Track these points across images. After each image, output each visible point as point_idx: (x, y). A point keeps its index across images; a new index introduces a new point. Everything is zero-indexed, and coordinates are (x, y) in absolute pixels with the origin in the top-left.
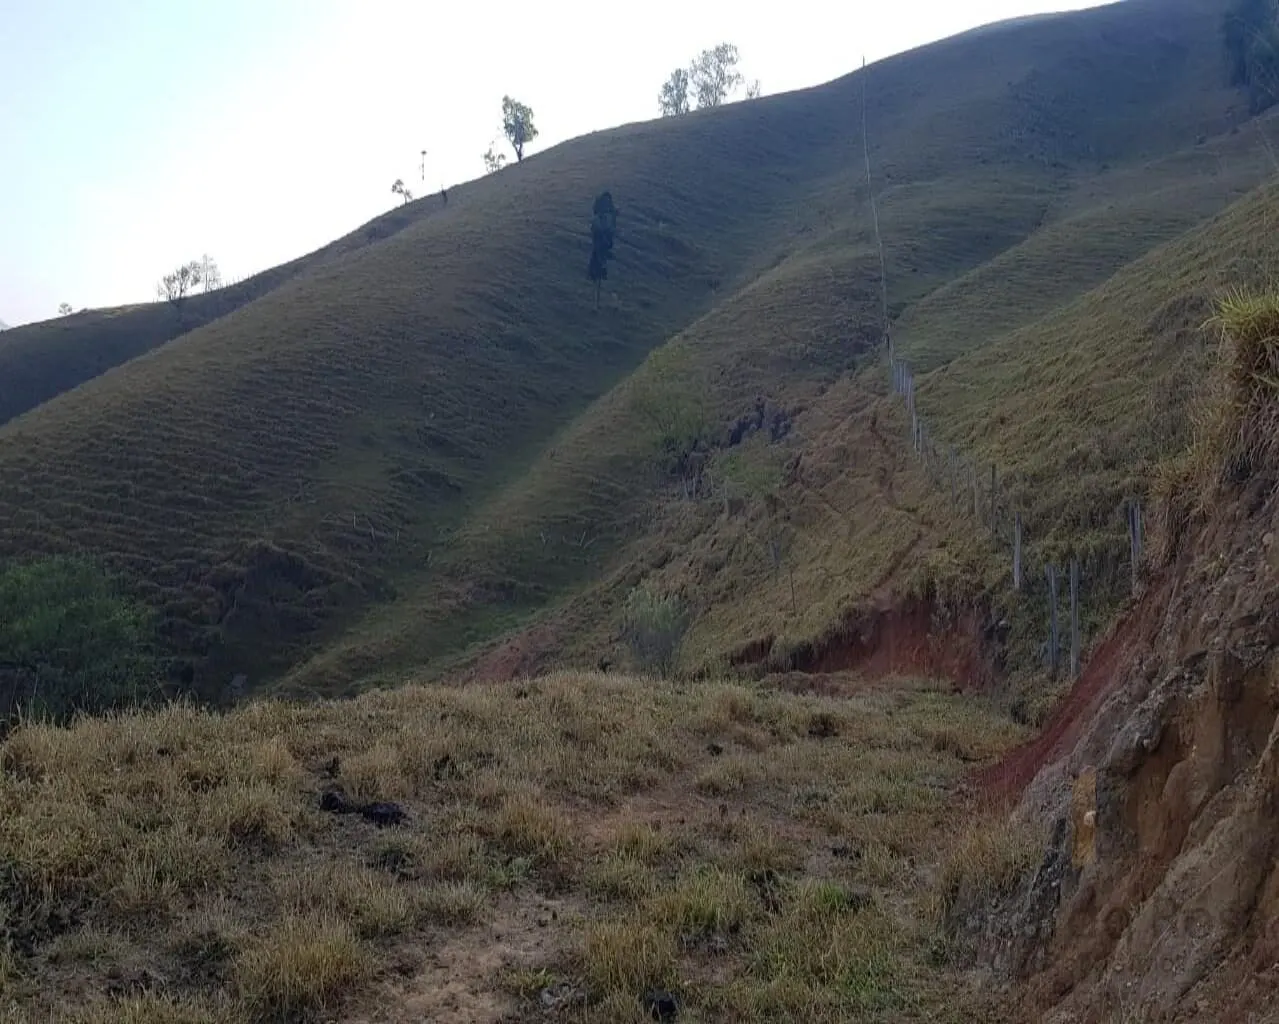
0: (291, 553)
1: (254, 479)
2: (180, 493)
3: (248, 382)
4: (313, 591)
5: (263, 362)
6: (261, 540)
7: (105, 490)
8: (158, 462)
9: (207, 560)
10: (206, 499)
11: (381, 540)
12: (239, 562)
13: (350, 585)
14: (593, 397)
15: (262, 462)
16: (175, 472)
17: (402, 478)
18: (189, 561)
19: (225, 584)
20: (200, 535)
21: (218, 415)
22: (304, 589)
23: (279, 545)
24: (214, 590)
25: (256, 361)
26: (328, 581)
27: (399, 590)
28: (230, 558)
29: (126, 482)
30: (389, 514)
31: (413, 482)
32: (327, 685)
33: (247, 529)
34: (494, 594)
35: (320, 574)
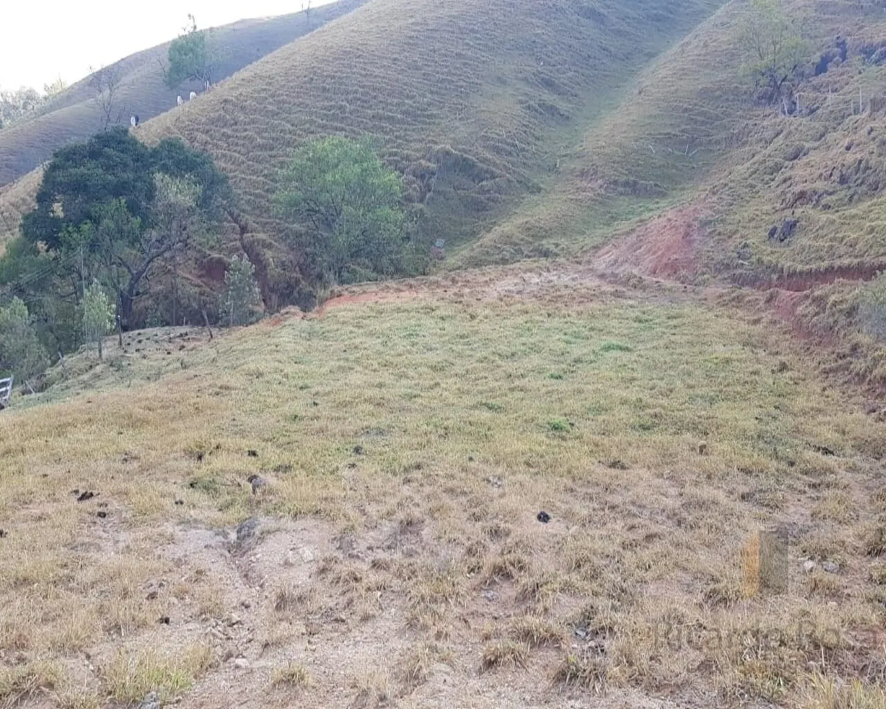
0: (465, 156)
1: (429, 104)
2: (381, 111)
3: (411, 37)
4: (484, 183)
5: (416, 24)
6: (443, 146)
7: (329, 108)
8: (361, 90)
9: (407, 158)
10: (399, 116)
11: (523, 150)
12: (429, 160)
13: (509, 181)
14: (651, 55)
15: (432, 92)
16: (375, 97)
17: (529, 108)
18: (396, 158)
19: (422, 175)
20: (399, 141)
21: (395, 59)
22: (476, 182)
23: (455, 150)
24: (415, 178)
25: (412, 24)
26: (493, 177)
27: (542, 186)
28: (423, 157)
29: (343, 103)
30: (525, 132)
31: (536, 111)
32: (516, 244)
33: (430, 138)
34: (621, 189)
35: (486, 172)
